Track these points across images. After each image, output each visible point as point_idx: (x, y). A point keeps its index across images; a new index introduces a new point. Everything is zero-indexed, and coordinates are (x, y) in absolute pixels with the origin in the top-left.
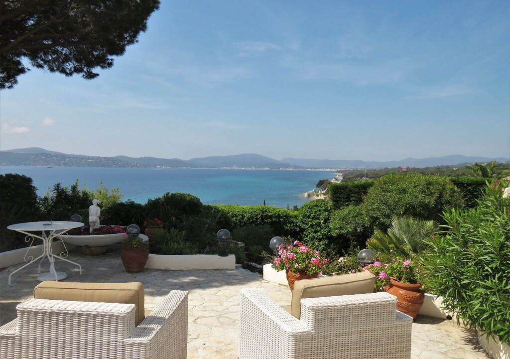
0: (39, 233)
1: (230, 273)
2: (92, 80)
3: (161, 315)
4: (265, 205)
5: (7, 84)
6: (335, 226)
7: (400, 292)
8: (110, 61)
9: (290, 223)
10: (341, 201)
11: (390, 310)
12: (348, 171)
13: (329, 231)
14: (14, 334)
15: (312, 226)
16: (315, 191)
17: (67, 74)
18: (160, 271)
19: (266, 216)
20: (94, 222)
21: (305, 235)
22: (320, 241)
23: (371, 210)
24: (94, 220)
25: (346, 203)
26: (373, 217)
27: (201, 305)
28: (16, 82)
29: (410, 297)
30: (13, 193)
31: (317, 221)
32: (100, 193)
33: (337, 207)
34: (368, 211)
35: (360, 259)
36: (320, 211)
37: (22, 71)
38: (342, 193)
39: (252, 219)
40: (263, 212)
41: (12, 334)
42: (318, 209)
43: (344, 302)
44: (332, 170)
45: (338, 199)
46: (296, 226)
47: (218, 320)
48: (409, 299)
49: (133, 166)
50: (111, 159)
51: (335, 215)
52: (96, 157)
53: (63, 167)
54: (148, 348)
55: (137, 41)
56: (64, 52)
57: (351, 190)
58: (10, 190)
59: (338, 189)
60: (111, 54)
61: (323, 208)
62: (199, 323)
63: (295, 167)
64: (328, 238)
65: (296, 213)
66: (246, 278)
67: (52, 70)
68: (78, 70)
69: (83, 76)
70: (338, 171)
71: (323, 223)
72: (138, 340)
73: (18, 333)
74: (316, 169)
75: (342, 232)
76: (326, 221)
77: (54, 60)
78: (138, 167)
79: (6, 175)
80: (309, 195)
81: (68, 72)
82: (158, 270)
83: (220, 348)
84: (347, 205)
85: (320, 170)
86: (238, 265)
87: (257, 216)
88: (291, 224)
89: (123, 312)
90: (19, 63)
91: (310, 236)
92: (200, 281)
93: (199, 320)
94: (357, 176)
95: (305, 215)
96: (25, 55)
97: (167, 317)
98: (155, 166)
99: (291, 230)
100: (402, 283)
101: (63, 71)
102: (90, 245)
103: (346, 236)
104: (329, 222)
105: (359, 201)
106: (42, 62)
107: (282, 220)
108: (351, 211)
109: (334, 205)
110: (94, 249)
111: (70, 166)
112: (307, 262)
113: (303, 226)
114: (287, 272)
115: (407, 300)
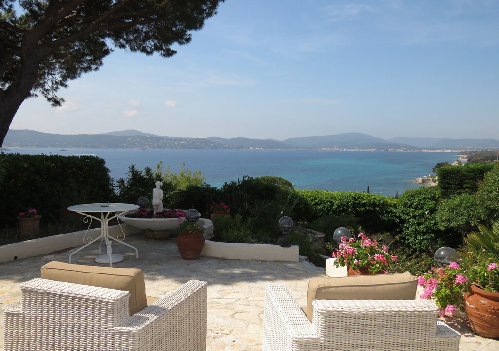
0: (98, 215)
1: (290, 267)
2: (170, 57)
3: (163, 306)
4: (369, 192)
5: (93, 67)
6: (442, 218)
7: (482, 301)
8: (187, 37)
9: (388, 212)
10: (451, 188)
11: (428, 322)
12: (474, 152)
13: (435, 224)
14: (18, 312)
15: (414, 217)
16: (431, 177)
17: (148, 53)
18: (216, 260)
19: (359, 204)
20: (157, 205)
21: (406, 227)
22: (424, 236)
23: (487, 199)
24: (157, 204)
25: (458, 191)
26: (490, 208)
27: (246, 298)
28: (101, 64)
29: (494, 309)
30: (87, 174)
31: (420, 211)
32: (182, 176)
33: (446, 195)
34: (483, 201)
35: (437, 259)
36: (424, 199)
37: (107, 52)
38: (453, 178)
39: (343, 207)
40: (355, 199)
41: (16, 312)
42: (422, 197)
43: (365, 308)
44: (454, 151)
45: (447, 186)
46: (395, 216)
47: (259, 317)
48: (493, 311)
49: (224, 148)
50: (203, 141)
51: (442, 205)
52: (188, 139)
53: (157, 149)
54: (137, 338)
55: (216, 13)
56: (144, 30)
57: (464, 175)
58: (85, 171)
59: (448, 174)
60: (190, 28)
61: (429, 196)
62: (237, 317)
63: (408, 147)
64: (433, 232)
65: (395, 201)
66: (307, 272)
67: (133, 49)
68: (157, 48)
69: (162, 54)
70: (461, 152)
71: (428, 213)
72: (126, 329)
73: (22, 311)
74: (434, 150)
75: (452, 225)
76: (432, 211)
77: (135, 39)
78: (230, 148)
79: (82, 156)
80: (424, 181)
81: (149, 50)
82: (215, 258)
83: (250, 347)
84: (459, 193)
85: (439, 151)
86: (303, 257)
87: (348, 203)
88: (388, 214)
89: (113, 298)
90: (104, 44)
91: (412, 229)
92: (255, 273)
93: (238, 314)
94: (487, 159)
95: (406, 204)
96: (109, 36)
97: (169, 308)
98: (248, 148)
99: (389, 221)
100: (485, 291)
101: (144, 50)
102: (152, 229)
103: (457, 230)
104: (435, 213)
105: (474, 189)
106: (124, 42)
107: (378, 208)
108: (463, 200)
109: (442, 193)
110: (156, 233)
111: (164, 148)
112: (370, 258)
113: (404, 217)
114: (348, 269)
115: (491, 313)
